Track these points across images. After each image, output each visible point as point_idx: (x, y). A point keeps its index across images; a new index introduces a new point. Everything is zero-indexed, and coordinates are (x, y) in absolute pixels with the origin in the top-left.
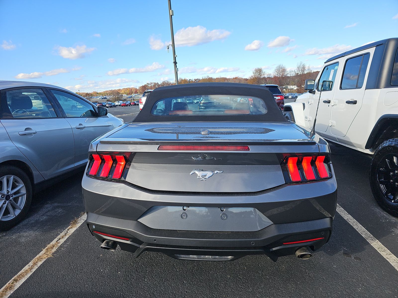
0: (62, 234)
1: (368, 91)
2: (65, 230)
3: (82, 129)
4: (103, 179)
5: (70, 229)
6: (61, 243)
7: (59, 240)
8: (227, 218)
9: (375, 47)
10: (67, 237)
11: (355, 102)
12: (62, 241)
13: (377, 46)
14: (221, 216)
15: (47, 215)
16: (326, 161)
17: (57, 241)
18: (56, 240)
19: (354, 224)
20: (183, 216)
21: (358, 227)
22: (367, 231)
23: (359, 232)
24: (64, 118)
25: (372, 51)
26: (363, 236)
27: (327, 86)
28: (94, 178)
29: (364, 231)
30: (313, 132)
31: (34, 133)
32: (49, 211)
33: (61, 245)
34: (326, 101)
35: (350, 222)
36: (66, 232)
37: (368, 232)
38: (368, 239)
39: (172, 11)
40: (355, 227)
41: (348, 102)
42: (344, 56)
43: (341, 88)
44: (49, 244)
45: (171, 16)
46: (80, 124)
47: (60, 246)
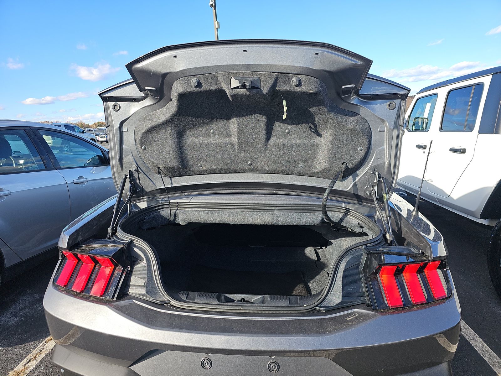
0: (35, 351)
1: (481, 135)
2: (41, 344)
3: (83, 184)
4: (76, 295)
5: (49, 342)
6: (31, 369)
7: (29, 362)
8: (278, 369)
9: (492, 75)
10: (43, 355)
11: (463, 151)
12: (33, 364)
13: (493, 74)
14: (269, 366)
15: (21, 316)
16: (442, 267)
17: (26, 364)
18: (24, 361)
19: (471, 337)
20: (205, 364)
21: (477, 343)
22: (491, 351)
23: (480, 353)
24: (57, 170)
25: (487, 80)
26: (486, 359)
27: (420, 124)
28: (63, 291)
29: (487, 351)
30: (416, 213)
31: (6, 196)
32: (25, 307)
33: (30, 371)
34: (421, 146)
35: (464, 333)
36: (42, 347)
37: (493, 352)
38: (494, 367)
39: (218, 23)
40: (472, 343)
41: (453, 150)
42: (445, 86)
43: (441, 129)
44: (12, 369)
45: (217, 28)
46: (80, 178)
47: (29, 374)
